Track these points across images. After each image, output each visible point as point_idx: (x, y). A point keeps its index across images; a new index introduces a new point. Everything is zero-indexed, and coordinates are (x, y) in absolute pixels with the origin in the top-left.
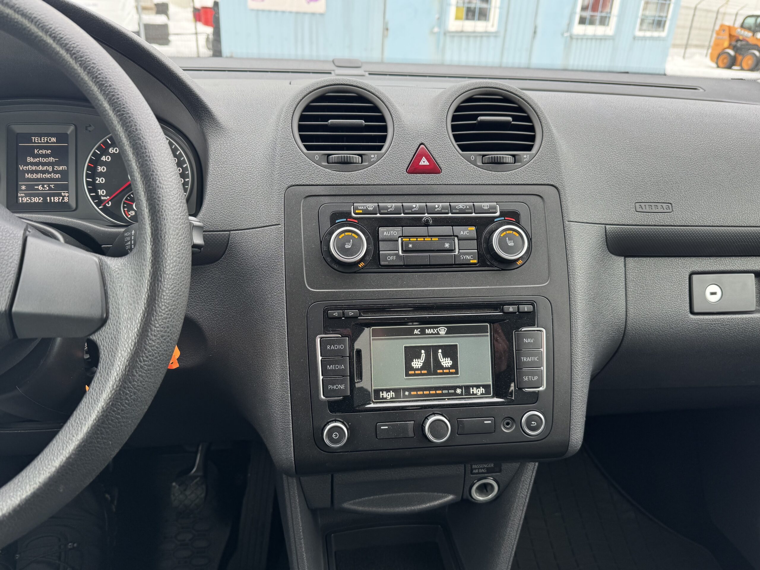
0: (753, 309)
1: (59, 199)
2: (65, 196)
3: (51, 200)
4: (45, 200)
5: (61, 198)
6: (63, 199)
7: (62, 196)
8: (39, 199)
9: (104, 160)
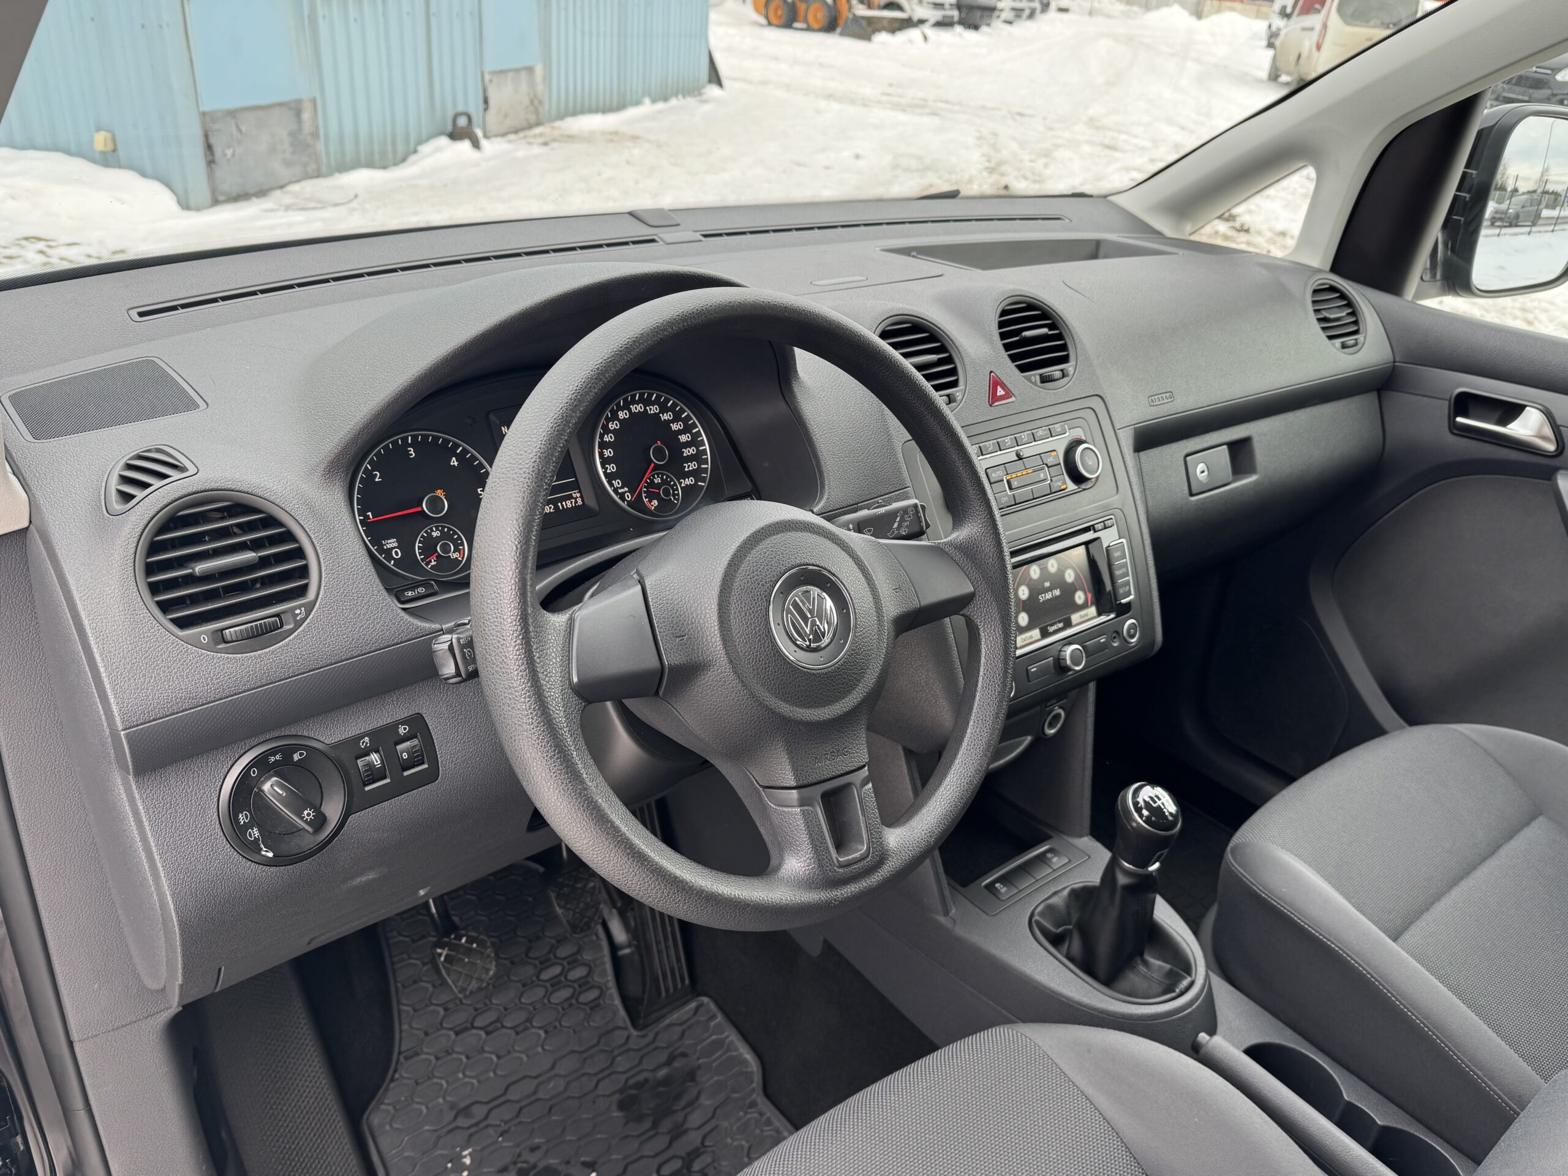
0: (1231, 479)
1: (571, 502)
2: (577, 497)
3: (562, 506)
4: (556, 507)
5: (573, 500)
6: (576, 502)
7: (573, 498)
8: (550, 508)
9: (607, 440)
